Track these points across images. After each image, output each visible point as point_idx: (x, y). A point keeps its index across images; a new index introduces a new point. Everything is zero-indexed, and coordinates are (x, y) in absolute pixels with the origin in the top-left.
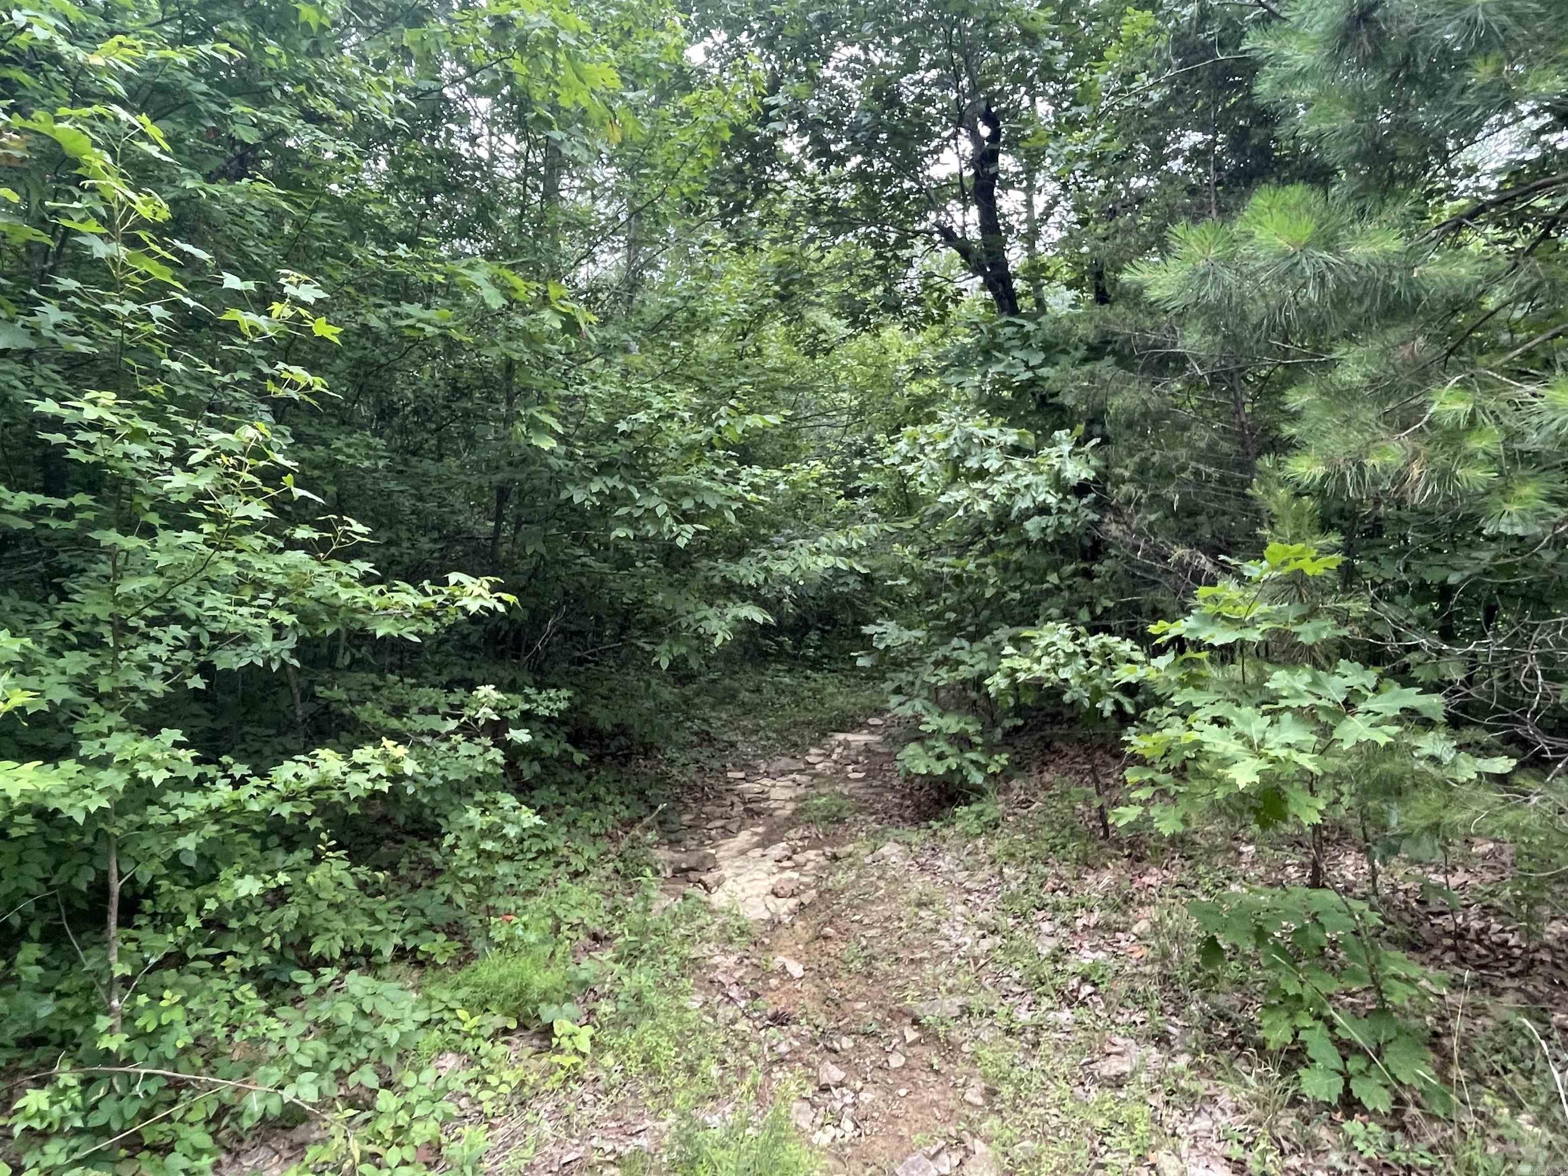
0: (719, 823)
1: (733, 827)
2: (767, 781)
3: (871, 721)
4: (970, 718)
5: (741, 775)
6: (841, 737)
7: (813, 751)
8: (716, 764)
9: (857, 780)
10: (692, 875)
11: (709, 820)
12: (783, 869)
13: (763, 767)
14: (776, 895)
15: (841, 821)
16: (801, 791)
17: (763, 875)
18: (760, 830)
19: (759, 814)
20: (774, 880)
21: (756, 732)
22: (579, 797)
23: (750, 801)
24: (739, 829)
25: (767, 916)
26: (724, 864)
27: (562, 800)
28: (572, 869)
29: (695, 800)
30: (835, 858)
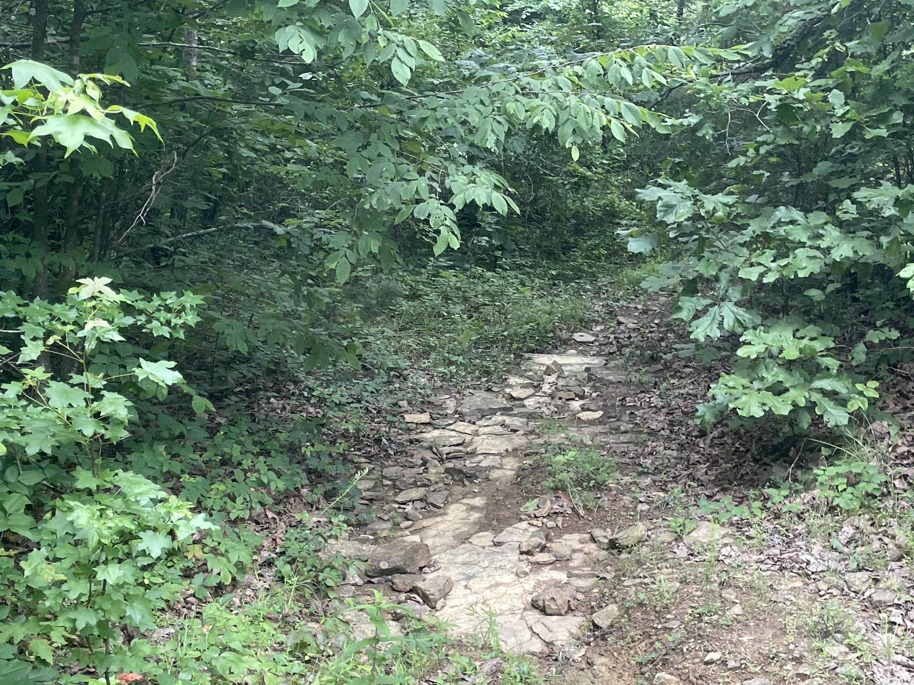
0: (416, 493)
1: (437, 499)
2: (461, 426)
3: (577, 336)
4: (812, 330)
5: (425, 418)
6: (545, 360)
7: (513, 380)
8: (385, 403)
9: (591, 423)
10: (398, 579)
11: (397, 489)
12: (539, 565)
13: (451, 405)
14: (543, 611)
15: (600, 486)
16: (519, 440)
17: (508, 578)
18: (478, 501)
19: (471, 477)
20: (529, 583)
21: (426, 354)
22: (198, 459)
23: (450, 458)
24: (447, 503)
25: (537, 647)
26: (442, 558)
27: (176, 467)
28: (213, 582)
29: (370, 457)
30: (613, 545)
